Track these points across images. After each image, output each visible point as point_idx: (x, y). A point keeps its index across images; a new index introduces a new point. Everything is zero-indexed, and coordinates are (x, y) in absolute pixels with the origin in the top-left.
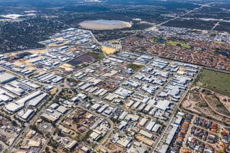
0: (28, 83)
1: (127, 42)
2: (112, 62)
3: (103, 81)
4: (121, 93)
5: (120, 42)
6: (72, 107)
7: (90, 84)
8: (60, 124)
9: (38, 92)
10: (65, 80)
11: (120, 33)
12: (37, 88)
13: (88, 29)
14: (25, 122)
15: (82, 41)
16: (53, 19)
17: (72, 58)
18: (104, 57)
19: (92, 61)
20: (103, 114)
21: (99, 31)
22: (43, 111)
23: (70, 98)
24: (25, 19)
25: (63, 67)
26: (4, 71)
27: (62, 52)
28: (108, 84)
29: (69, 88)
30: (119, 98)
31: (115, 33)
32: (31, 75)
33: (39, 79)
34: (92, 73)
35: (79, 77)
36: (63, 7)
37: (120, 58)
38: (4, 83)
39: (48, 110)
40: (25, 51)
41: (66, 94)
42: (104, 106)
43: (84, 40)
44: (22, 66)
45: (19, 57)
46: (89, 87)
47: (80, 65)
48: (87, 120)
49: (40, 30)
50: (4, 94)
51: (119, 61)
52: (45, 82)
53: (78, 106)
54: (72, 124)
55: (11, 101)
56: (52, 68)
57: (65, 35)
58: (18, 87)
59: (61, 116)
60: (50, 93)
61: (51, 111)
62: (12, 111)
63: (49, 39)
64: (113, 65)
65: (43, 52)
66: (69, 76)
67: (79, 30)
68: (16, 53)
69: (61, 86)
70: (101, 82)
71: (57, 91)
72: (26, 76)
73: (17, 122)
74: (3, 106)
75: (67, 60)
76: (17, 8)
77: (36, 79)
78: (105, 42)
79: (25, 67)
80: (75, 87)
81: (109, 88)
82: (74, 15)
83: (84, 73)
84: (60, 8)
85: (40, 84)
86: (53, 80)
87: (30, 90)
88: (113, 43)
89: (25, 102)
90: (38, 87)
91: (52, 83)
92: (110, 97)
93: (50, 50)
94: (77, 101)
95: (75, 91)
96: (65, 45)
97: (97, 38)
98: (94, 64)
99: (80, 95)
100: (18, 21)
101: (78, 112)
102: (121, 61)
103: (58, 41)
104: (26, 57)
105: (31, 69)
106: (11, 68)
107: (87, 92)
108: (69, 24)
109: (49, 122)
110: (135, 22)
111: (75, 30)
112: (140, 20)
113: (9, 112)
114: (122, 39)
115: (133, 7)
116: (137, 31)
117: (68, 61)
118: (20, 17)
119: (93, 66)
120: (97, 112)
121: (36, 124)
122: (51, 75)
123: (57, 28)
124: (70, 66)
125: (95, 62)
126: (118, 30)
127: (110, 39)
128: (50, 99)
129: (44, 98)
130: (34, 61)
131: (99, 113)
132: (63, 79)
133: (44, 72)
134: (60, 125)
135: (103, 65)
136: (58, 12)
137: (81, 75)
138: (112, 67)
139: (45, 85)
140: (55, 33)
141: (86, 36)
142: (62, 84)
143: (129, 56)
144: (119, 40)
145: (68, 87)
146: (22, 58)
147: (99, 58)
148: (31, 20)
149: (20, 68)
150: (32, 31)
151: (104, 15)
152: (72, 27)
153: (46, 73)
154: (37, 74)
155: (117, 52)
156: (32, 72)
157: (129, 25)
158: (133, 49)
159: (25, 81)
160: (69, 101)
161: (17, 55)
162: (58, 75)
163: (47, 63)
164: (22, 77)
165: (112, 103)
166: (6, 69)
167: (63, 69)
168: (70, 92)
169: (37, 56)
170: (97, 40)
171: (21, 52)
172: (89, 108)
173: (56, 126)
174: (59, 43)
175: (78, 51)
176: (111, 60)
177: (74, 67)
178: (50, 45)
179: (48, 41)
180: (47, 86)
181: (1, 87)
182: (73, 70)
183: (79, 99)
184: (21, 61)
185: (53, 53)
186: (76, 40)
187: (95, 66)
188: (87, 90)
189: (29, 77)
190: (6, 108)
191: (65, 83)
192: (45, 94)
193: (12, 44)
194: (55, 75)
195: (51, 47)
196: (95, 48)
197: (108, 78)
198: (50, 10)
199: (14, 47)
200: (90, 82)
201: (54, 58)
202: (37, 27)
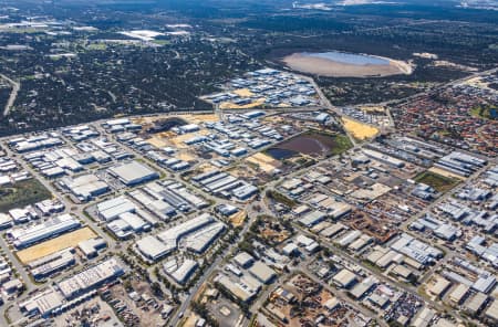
0: (182, 192)
1: (406, 111)
2: (374, 161)
3: (354, 208)
4: (408, 251)
5: (388, 111)
6: (286, 269)
7: (322, 214)
8: (260, 311)
9: (205, 217)
10: (263, 195)
11: (387, 87)
12: (202, 207)
13: (304, 74)
14: (179, 290)
15: (294, 100)
16: (226, 45)
17: (275, 142)
18: (351, 146)
19: (321, 153)
20: (365, 302)
21: (332, 78)
22: (217, 267)
23: (277, 244)
24: (168, 42)
25: (256, 162)
26: (132, 157)
27: (251, 125)
28: (369, 221)
29: (274, 215)
30: (403, 263)
31: (373, 86)
32: (186, 172)
33: (204, 185)
34: (326, 184)
35: (294, 192)
36: (245, 19)
37: (393, 151)
38: (132, 185)
39: (230, 267)
40: (171, 116)
41: (267, 232)
42: (366, 281)
43: (299, 99)
44: (168, 149)
45: (159, 127)
46: (320, 220)
47: (293, 160)
48: (326, 313)
49: (201, 68)
50: (133, 212)
51: (390, 159)
52: (219, 195)
53: (300, 268)
54: (289, 318)
55: (148, 231)
56: (233, 161)
57: (256, 84)
58: (161, 198)
59: (260, 289)
60: (230, 223)
61: (238, 272)
62: (150, 258)
63: (220, 91)
64: (375, 170)
65: (210, 119)
66: (270, 186)
67: (284, 75)
68: (156, 119)
69: (254, 208)
70: (350, 211)
71: (247, 219)
72: (177, 175)
73: (163, 286)
74: (131, 242)
75: (263, 145)
76: (151, 16)
77: (197, 184)
78: (350, 108)
79: (172, 152)
80: (287, 217)
81: (372, 230)
82: (271, 37)
83: (305, 182)
84: (239, 20)
85: (208, 196)
86: (237, 191)
87: (186, 210)
88: (369, 113)
89: (178, 239)
90: (204, 203)
91: (234, 199)
92: (379, 255)
93: (225, 117)
94: (294, 254)
95: (287, 225)
96: (256, 108)
97: (329, 98)
98: (326, 162)
99: (301, 239)
100: (154, 45)
101: (301, 286)
102: (398, 162)
103: (239, 97)
104: (175, 129)
105: (186, 158)
106: (145, 151)
107: (317, 234)
108: (261, 59)
109: (233, 300)
110: (420, 61)
111: (274, 73)
112: (434, 56)
113: (145, 259)
114: (391, 102)
115: (412, 23)
116: (430, 85)
117: (266, 147)
118: (157, 38)
119: (324, 165)
120: (350, 295)
121: (204, 300)
122: (231, 179)
123: (235, 66)
124: (270, 159)
125: (328, 157)
126: (379, 79)
127: (361, 100)
128: (232, 240)
129: (217, 235)
130: (192, 140)
131: (354, 298)
132: (257, 192)
133: (214, 169)
134: (260, 314)
135: (349, 167)
136: (235, 29)
137: (298, 186)
138: (374, 175)
139: (219, 201)
140: (233, 77)
141: (302, 89)
142: (256, 203)
143: (417, 151)
144: (385, 104)
145: (270, 213)
146: (166, 129)
147: (339, 147)
148: (180, 44)
149: (165, 153)
150: (184, 70)
151: (341, 41)
152: (269, 66)
153: (218, 173)
154: (199, 172)
155: (383, 137)
156: (188, 166)
157: (407, 68)
158: (425, 130)
159: (176, 186)
160: (276, 251)
161: (156, 122)
162: (245, 179)
163: (218, 148)
164: (168, 174)
165: (385, 274)
166: (134, 153)
167: (256, 167)
168: (277, 228)
169: (197, 130)
170: (328, 102)
171: (162, 117)
172: (326, 278)
173: (251, 314)
174: (243, 103)
175: (287, 124)
176: (370, 156)
177: (281, 164)
178: (223, 105)
179: (220, 95)
180: (223, 205)
181: (126, 194)
182: (277, 170)
183: (301, 250)
184: (165, 137)
185: (231, 126)
186: (281, 98)
187: (330, 167)
188: (317, 227)
189: (183, 176)
190: (137, 246)
191: (263, 203)
192: (220, 225)
193: (146, 97)
194: (239, 178)
195: (225, 111)
196: (325, 120)
197: (367, 202)
198: (218, 25)
199: (150, 103)
200: (322, 209)
201: (233, 138)
202: (193, 62)
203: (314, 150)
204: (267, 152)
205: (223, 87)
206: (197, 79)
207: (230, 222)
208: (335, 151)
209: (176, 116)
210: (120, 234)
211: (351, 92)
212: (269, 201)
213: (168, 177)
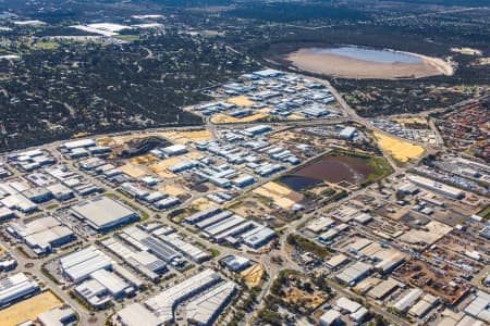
0: (173, 239)
1: (454, 123)
2: (424, 191)
3: (408, 257)
5: (431, 124)
7: (367, 267)
9: (207, 275)
10: (283, 240)
11: (425, 91)
13: (317, 76)
15: (308, 110)
17: (290, 167)
18: (391, 171)
19: (353, 181)
21: (354, 80)
23: (311, 311)
24: (136, 38)
25: (268, 195)
26: (101, 191)
27: (256, 145)
28: (430, 275)
29: (301, 269)
31: (407, 90)
32: (176, 210)
33: (201, 229)
34: (365, 223)
35: (324, 236)
36: (232, 7)
37: (447, 177)
38: (105, 230)
40: (148, 134)
41: (294, 294)
43: (315, 109)
44: (149, 180)
45: (134, 150)
47: (318, 191)
49: (181, 71)
50: (109, 269)
51: (446, 188)
52: (223, 242)
55: (131, 295)
56: (238, 194)
57: (255, 90)
58: (145, 248)
60: (243, 283)
63: (210, 99)
64: (428, 203)
65: (200, 138)
66: (291, 228)
67: (291, 77)
68: (128, 138)
69: (273, 260)
70: (403, 261)
71: (265, 277)
72: (164, 215)
74: (110, 312)
75: (274, 171)
76: (112, 5)
77: (192, 227)
78: (383, 120)
79: (154, 184)
80: (319, 271)
81: (436, 287)
82: (268, 29)
83: (337, 222)
84: (225, 8)
85: (207, 243)
86: (247, 236)
87: (181, 265)
88: (408, 126)
89: (174, 308)
90: (204, 254)
91: (244, 247)
93: (219, 134)
95: (322, 283)
96: (259, 121)
97: (353, 107)
98: (363, 192)
99: (343, 302)
100: (119, 42)
102: (456, 192)
103: (235, 107)
104: (155, 151)
105: (174, 192)
106: (118, 183)
107: (364, 294)
108: (259, 58)
110: (459, 58)
111: (278, 74)
112: (478, 52)
114: (433, 111)
116: (479, 89)
117: (279, 174)
118: (122, 32)
119: (359, 198)
122: (238, 219)
124: (288, 191)
125: (363, 186)
126: (414, 82)
127: (395, 109)
128: (248, 307)
129: (228, 300)
130: (179, 166)
132: (275, 236)
133: (213, 207)
135: (393, 200)
136: (221, 20)
137: (329, 227)
138: (427, 210)
139: (225, 251)
140: (226, 81)
141: (317, 95)
142: (275, 253)
143: (478, 176)
144: (426, 114)
145: (295, 266)
146: (143, 153)
147: (377, 172)
148: (153, 39)
149: (144, 185)
150: (160, 73)
151: (358, 33)
152: (271, 66)
153: (219, 211)
154: (193, 210)
155: (432, 157)
156: (178, 203)
157: (446, 67)
158: (483, 148)
159: (163, 230)
161: (130, 143)
162: (256, 220)
163: (216, 177)
164: (152, 215)
166: (104, 186)
167: (269, 201)
168: (308, 288)
169: (185, 152)
170: (353, 112)
171: (136, 136)
174: (242, 115)
175: (302, 142)
176: (418, 184)
177: (301, 196)
178: (216, 118)
179: (210, 105)
180: (231, 257)
181: (98, 243)
182: (299, 206)
183: (345, 319)
184: (142, 163)
185: (230, 146)
186: (291, 107)
187: (368, 200)
188: (363, 285)
189: (171, 216)
190: (119, 318)
191: (284, 251)
192: (229, 286)
193: (113, 109)
194: (249, 218)
195: (220, 125)
196: (352, 136)
197: (423, 249)
198: (200, 15)
199: (118, 117)
200: (365, 259)
201: (234, 162)
202: (171, 62)
203: (344, 178)
204: (282, 180)
205: (213, 94)
206: (178, 85)
207: (243, 280)
208: (372, 177)
209: (156, 134)
210: (95, 301)
211: (381, 99)
212: (292, 250)
213: (151, 218)
